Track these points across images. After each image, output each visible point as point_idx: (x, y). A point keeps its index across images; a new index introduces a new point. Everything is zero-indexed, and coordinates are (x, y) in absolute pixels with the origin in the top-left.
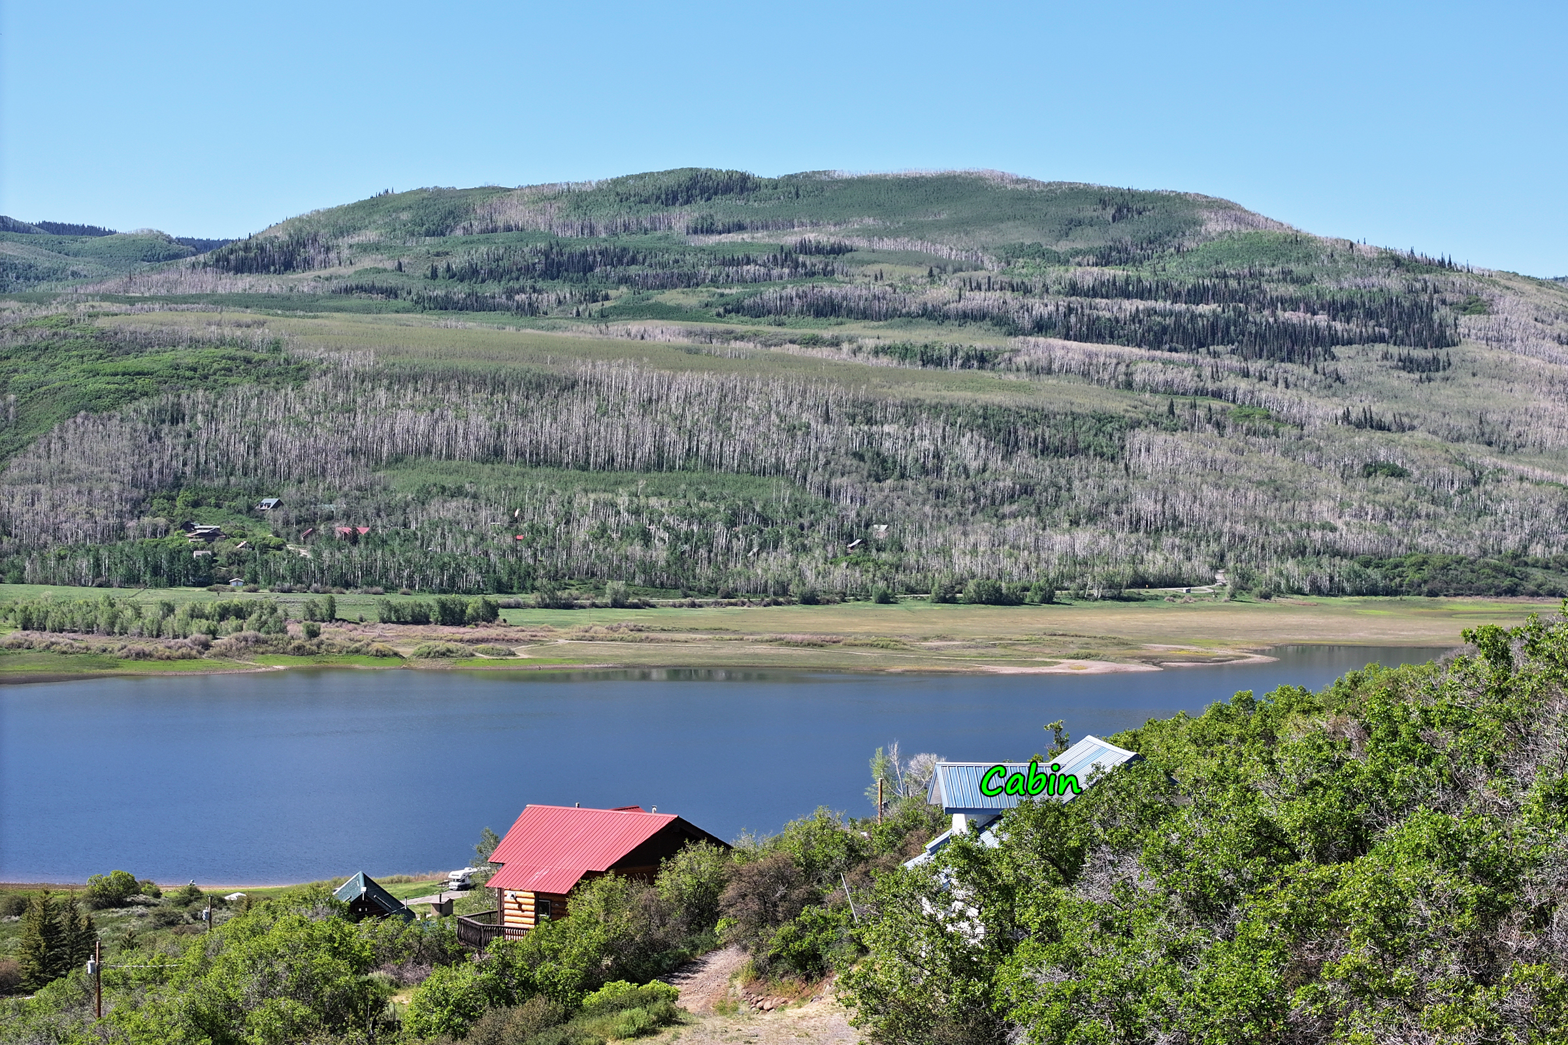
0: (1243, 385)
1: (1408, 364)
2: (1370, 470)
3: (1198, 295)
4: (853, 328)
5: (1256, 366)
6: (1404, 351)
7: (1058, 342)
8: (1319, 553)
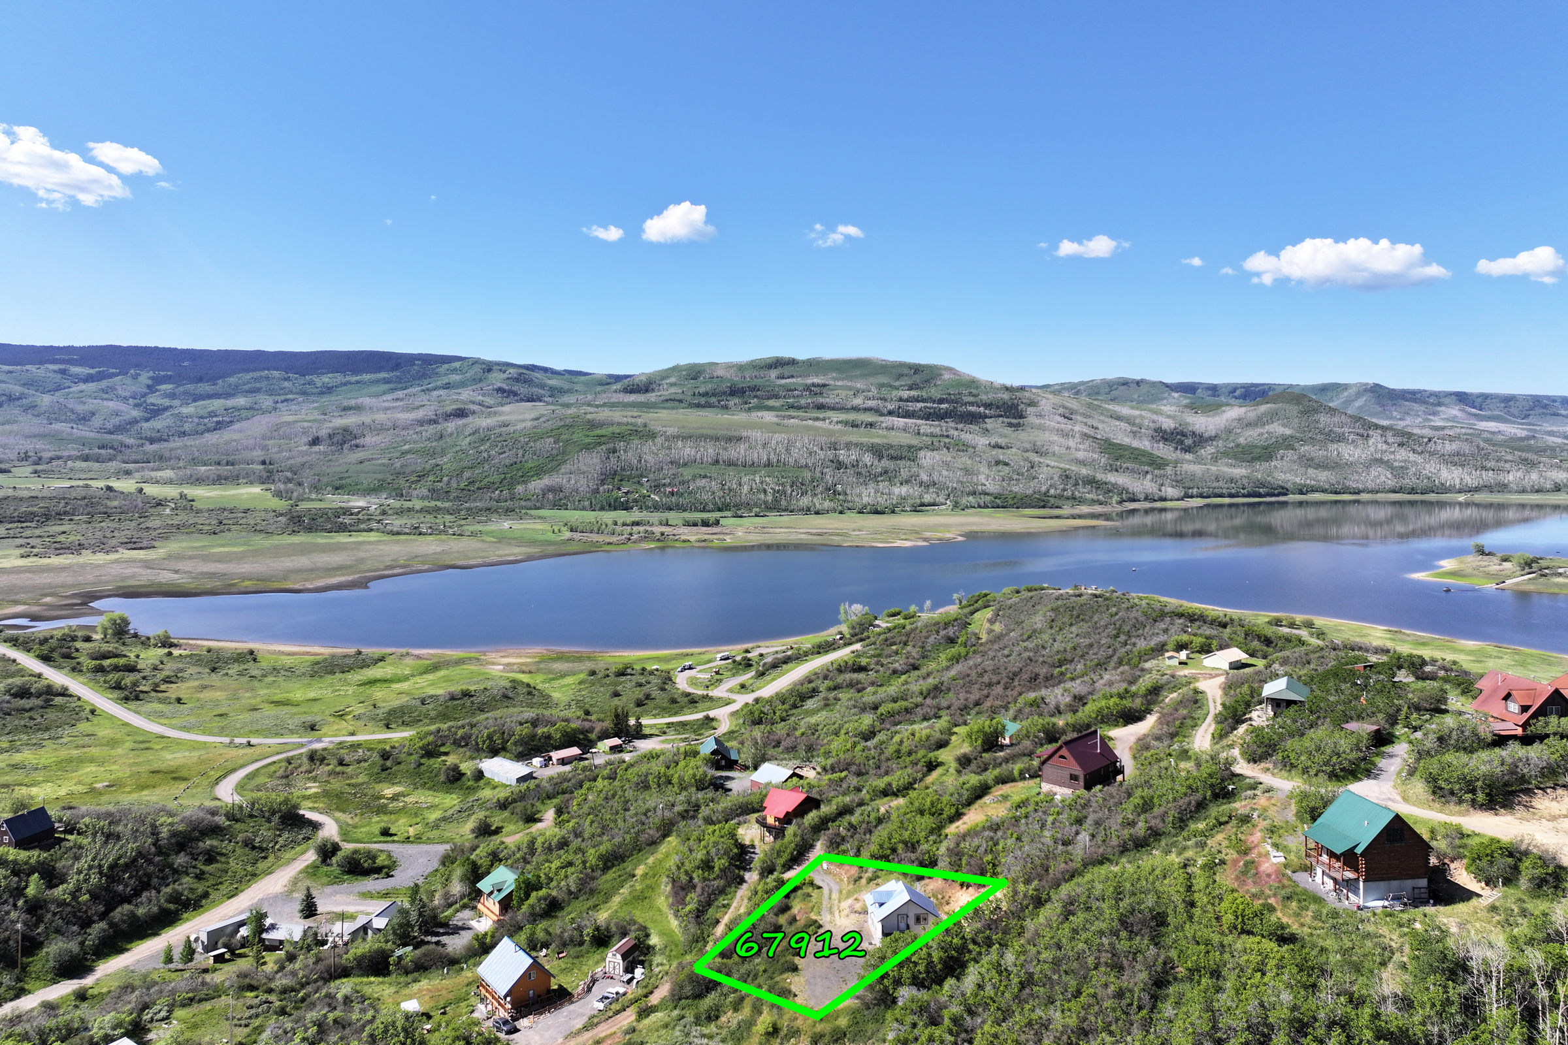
0: (956, 433)
1: (1010, 425)
2: (998, 463)
3: (941, 401)
4: (830, 414)
5: (960, 426)
6: (1009, 420)
7: (896, 419)
8: (981, 494)
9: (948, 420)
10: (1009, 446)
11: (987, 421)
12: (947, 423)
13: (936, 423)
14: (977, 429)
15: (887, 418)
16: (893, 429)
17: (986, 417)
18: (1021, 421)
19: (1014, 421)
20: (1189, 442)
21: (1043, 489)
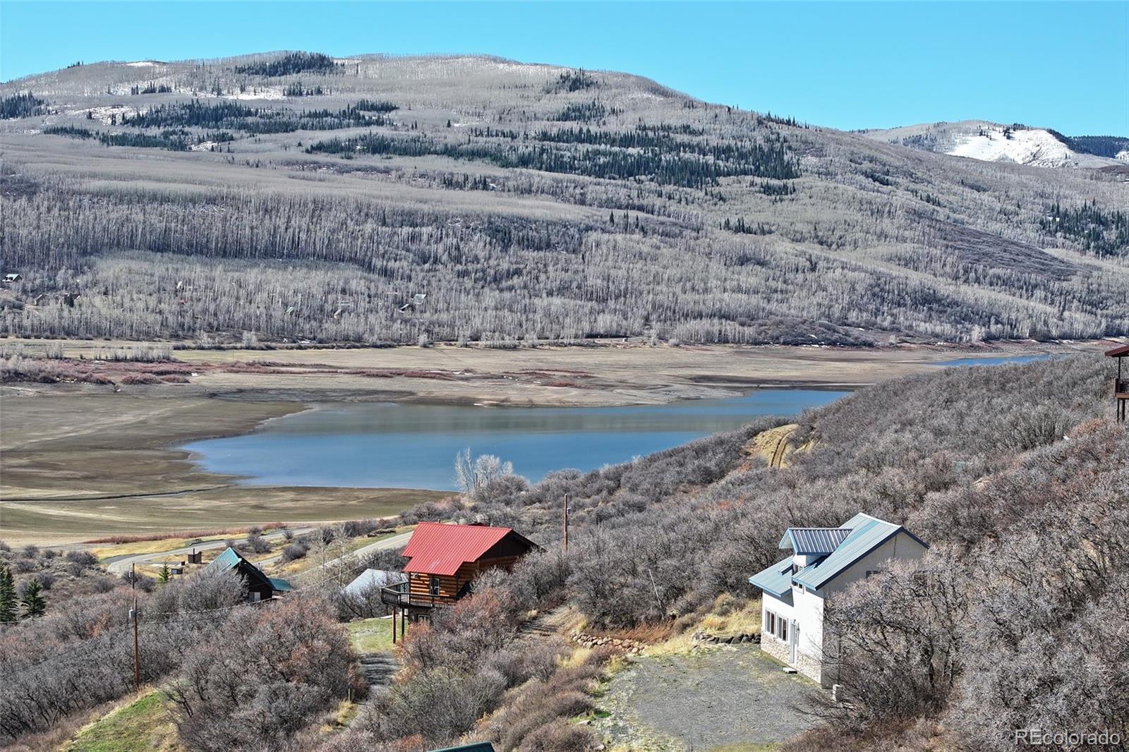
0: (658, 202)
1: (767, 190)
2: (743, 260)
3: (627, 141)
4: (397, 161)
5: (668, 188)
8: (712, 316)
9: (643, 177)
10: (766, 227)
11: (721, 180)
12: (640, 182)
13: (619, 182)
14: (702, 194)
15: (518, 170)
16: (529, 191)
17: (719, 174)
18: (790, 182)
19: (775, 182)
20: (1111, 235)
21: (836, 311)
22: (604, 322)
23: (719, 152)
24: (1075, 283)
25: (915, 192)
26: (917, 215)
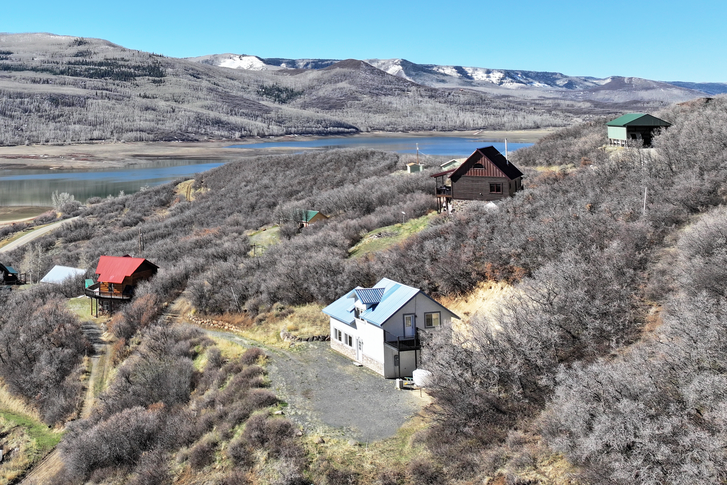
1: (154, 82)
3: (101, 64)
4: (14, 73)
5: (117, 82)
6: (153, 78)
7: (66, 77)
8: (136, 131)
9: (107, 78)
10: (155, 96)
11: (137, 78)
12: (106, 79)
13: (98, 80)
14: (130, 84)
15: (60, 76)
16: (65, 84)
17: (136, 76)
18: (163, 79)
19: (157, 79)
20: (284, 96)
21: (183, 128)
22: (96, 134)
23: (135, 68)
24: (273, 114)
25: (209, 81)
26: (211, 90)
